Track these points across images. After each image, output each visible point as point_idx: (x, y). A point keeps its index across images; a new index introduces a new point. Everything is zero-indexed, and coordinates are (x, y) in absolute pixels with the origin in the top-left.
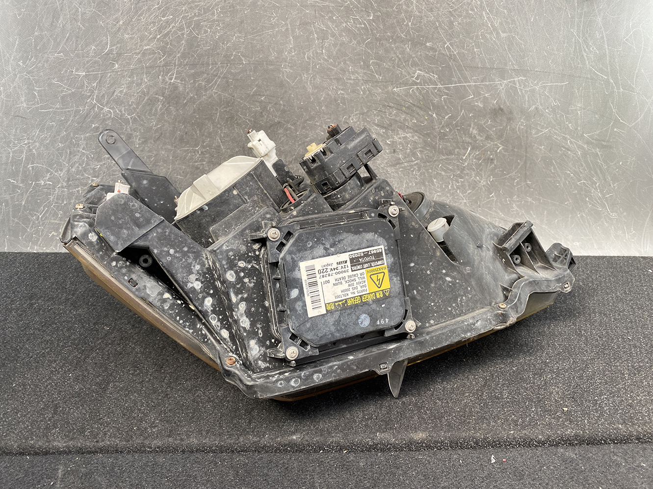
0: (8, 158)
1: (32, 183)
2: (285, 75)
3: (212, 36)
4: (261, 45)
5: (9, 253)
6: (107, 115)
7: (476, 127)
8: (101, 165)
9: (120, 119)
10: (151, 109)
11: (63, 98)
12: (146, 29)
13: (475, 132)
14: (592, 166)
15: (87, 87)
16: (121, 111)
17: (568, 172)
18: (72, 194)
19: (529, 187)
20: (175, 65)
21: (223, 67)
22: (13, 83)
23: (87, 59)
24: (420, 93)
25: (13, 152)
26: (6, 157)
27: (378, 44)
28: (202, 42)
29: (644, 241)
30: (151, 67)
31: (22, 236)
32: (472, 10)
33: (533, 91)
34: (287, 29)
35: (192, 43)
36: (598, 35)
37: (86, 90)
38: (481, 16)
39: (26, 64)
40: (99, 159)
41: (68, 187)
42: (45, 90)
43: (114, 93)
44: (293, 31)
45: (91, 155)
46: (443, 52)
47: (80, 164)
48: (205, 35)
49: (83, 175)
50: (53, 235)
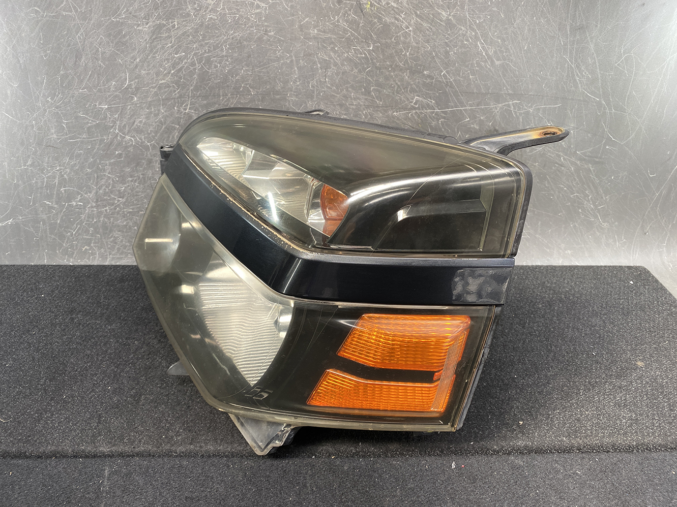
0: (43, 182)
1: (65, 204)
2: (291, 103)
3: (222, 71)
4: (268, 76)
6: (129, 142)
8: (125, 187)
9: (141, 146)
10: (169, 137)
12: (161, 66)
14: (584, 180)
15: (110, 118)
16: (141, 139)
17: (562, 186)
18: (101, 212)
20: (189, 97)
21: (233, 98)
22: (44, 118)
23: (108, 94)
24: (419, 117)
25: (47, 178)
26: (41, 182)
27: (378, 72)
28: (212, 76)
30: (167, 99)
31: (59, 250)
32: (467, 40)
33: (527, 113)
34: (292, 61)
35: (204, 77)
36: (590, 61)
37: (109, 121)
38: (476, 46)
39: (54, 100)
40: (123, 182)
41: (97, 206)
42: (72, 122)
43: (134, 123)
44: (298, 62)
45: (116, 179)
46: (440, 80)
47: (106, 187)
48: (215, 69)
49: (109, 196)
50: (86, 249)
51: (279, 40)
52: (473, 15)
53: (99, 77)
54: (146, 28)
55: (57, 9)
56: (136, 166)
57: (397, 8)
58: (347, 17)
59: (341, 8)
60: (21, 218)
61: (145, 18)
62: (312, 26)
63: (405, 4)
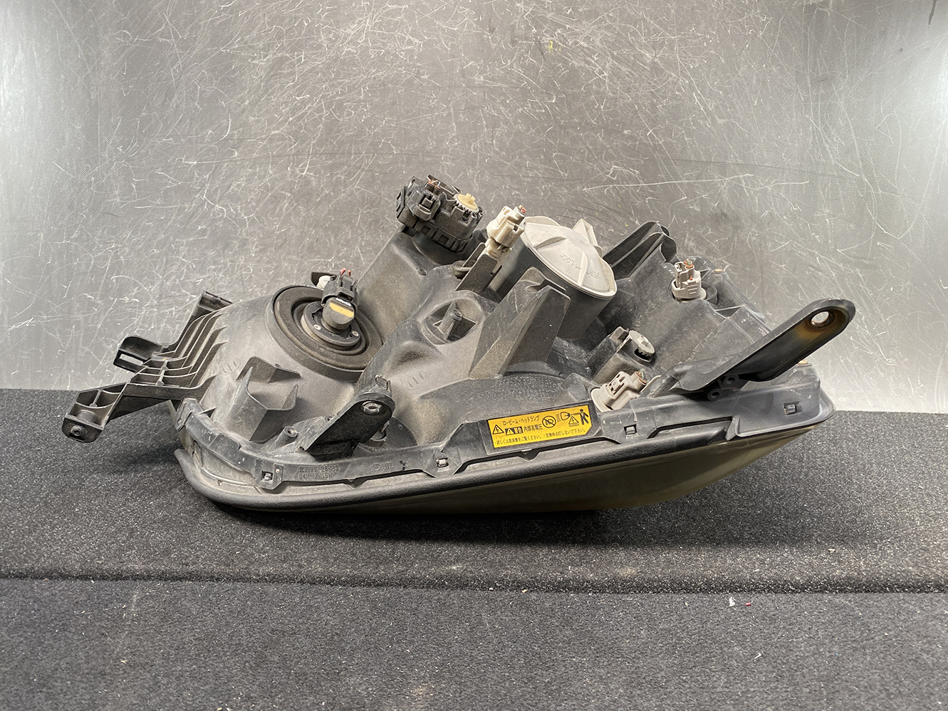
0: (88, 265)
1: (114, 300)
2: (445, 169)
3: (356, 120)
4: (417, 131)
5: (72, 391)
6: (218, 214)
7: (692, 238)
8: (204, 279)
9: (234, 220)
10: (275, 208)
11: (166, 192)
12: (276, 111)
13: (691, 244)
14: (852, 292)
15: (197, 179)
16: (236, 210)
18: (163, 315)
20: (309, 154)
21: (368, 157)
22: (107, 173)
23: (201, 146)
24: (618, 193)
25: (96, 259)
26: (86, 264)
27: (562, 133)
28: (344, 127)
29: (938, 397)
30: (279, 156)
31: (92, 370)
32: (679, 90)
33: (764, 192)
34: (449, 114)
35: (332, 127)
36: (841, 123)
37: (196, 184)
38: (691, 98)
39: (127, 150)
40: (202, 270)
41: (159, 306)
42: (145, 182)
43: (230, 187)
44: (457, 116)
45: (192, 266)
46: (646, 142)
47: (177, 277)
48: (348, 118)
49: (179, 291)
51: (435, 86)
52: (685, 57)
53: (191, 123)
54: (263, 62)
55: (153, 34)
56: (224, 249)
57: (588, 49)
58: (523, 60)
59: (515, 50)
60: (45, 317)
61: (263, 49)
62: (478, 72)
63: (598, 43)
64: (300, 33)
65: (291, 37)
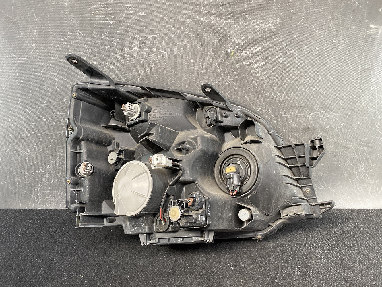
0: (18, 160)
1: (33, 172)
7: (293, 137)
13: (292, 139)
14: (360, 156)
15: (62, 121)
17: (346, 159)
18: (56, 177)
19: (322, 167)
22: (19, 122)
23: (62, 106)
25: (21, 157)
26: (17, 160)
27: (236, 94)
31: (29, 199)
32: (295, 76)
33: (329, 118)
34: (181, 86)
36: (372, 89)
37: (62, 123)
38: (300, 79)
39: (26, 111)
41: (54, 173)
42: (38, 124)
44: (185, 86)
46: (276, 99)
49: (62, 167)
50: (46, 198)
51: (173, 73)
52: (300, 61)
53: (55, 96)
55: (28, 55)
57: (251, 56)
58: (218, 60)
59: (214, 55)
60: (4, 181)
62: (195, 65)
63: (257, 54)
64: (104, 52)
65: (100, 54)
